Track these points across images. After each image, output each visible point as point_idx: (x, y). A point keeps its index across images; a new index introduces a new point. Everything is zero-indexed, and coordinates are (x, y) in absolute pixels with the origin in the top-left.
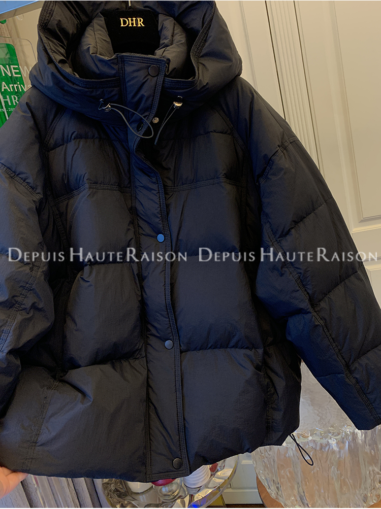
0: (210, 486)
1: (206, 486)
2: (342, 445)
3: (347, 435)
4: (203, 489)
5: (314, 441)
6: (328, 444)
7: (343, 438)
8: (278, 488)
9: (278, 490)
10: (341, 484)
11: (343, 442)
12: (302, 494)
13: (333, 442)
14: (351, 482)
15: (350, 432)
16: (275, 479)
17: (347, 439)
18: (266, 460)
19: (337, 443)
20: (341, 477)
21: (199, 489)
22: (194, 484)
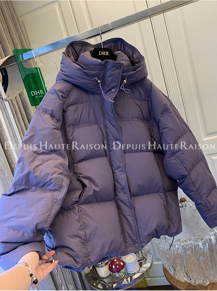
0: (140, 272)
1: (138, 272)
2: (205, 245)
3: (207, 240)
4: (137, 273)
5: (191, 244)
6: (198, 245)
7: (205, 242)
8: (175, 270)
9: (175, 271)
10: (205, 265)
11: (206, 244)
12: (187, 272)
13: (200, 244)
14: (210, 263)
15: (208, 238)
16: (173, 265)
17: (207, 242)
18: (167, 256)
19: (202, 244)
20: (205, 261)
21: (135, 274)
22: (132, 272)
